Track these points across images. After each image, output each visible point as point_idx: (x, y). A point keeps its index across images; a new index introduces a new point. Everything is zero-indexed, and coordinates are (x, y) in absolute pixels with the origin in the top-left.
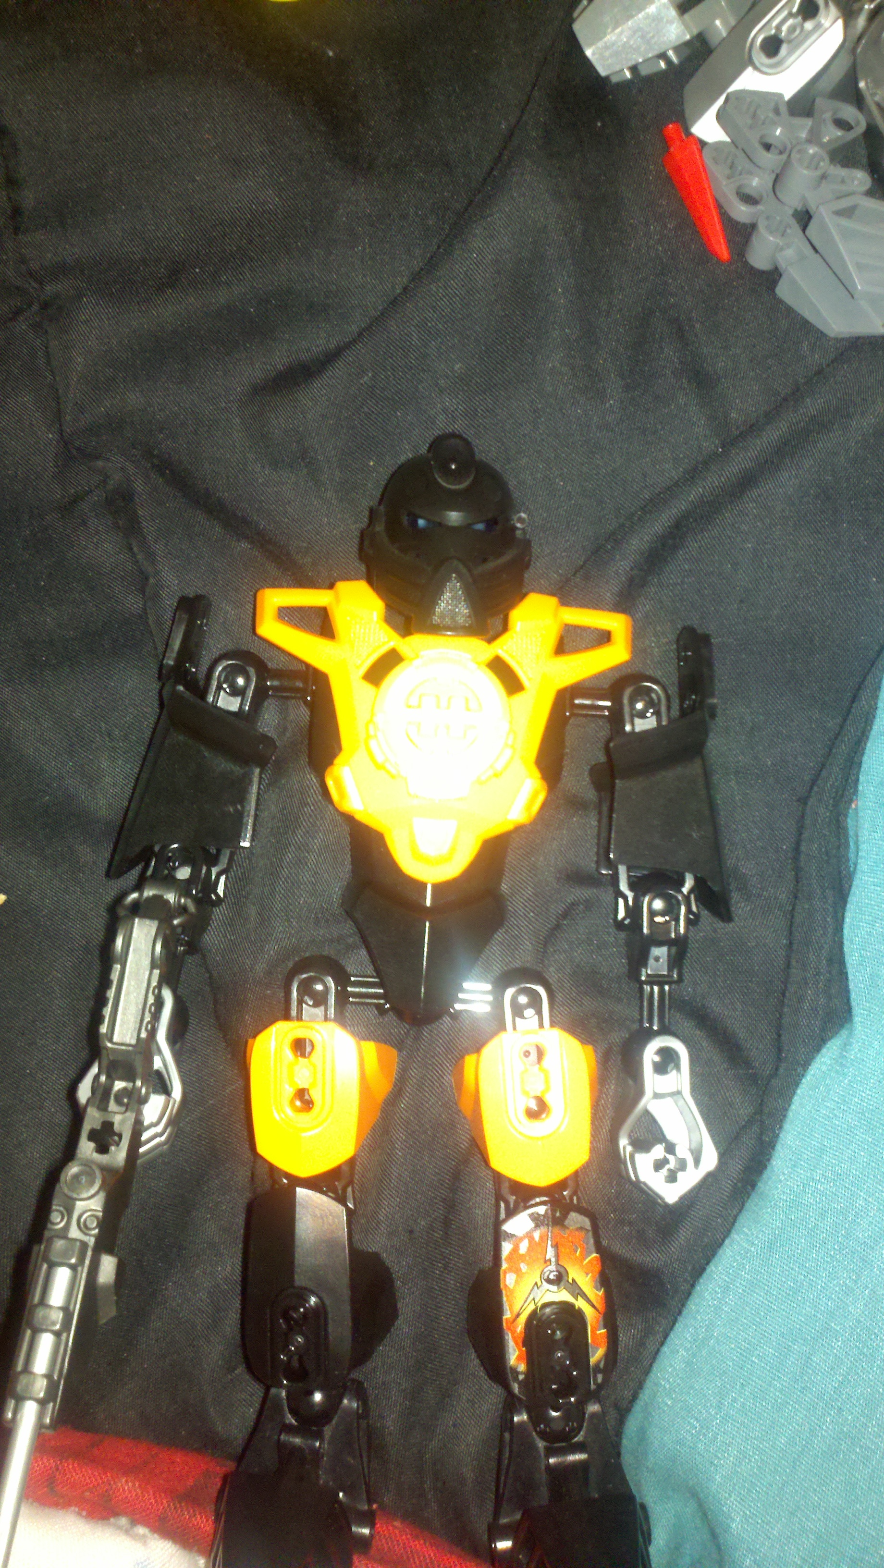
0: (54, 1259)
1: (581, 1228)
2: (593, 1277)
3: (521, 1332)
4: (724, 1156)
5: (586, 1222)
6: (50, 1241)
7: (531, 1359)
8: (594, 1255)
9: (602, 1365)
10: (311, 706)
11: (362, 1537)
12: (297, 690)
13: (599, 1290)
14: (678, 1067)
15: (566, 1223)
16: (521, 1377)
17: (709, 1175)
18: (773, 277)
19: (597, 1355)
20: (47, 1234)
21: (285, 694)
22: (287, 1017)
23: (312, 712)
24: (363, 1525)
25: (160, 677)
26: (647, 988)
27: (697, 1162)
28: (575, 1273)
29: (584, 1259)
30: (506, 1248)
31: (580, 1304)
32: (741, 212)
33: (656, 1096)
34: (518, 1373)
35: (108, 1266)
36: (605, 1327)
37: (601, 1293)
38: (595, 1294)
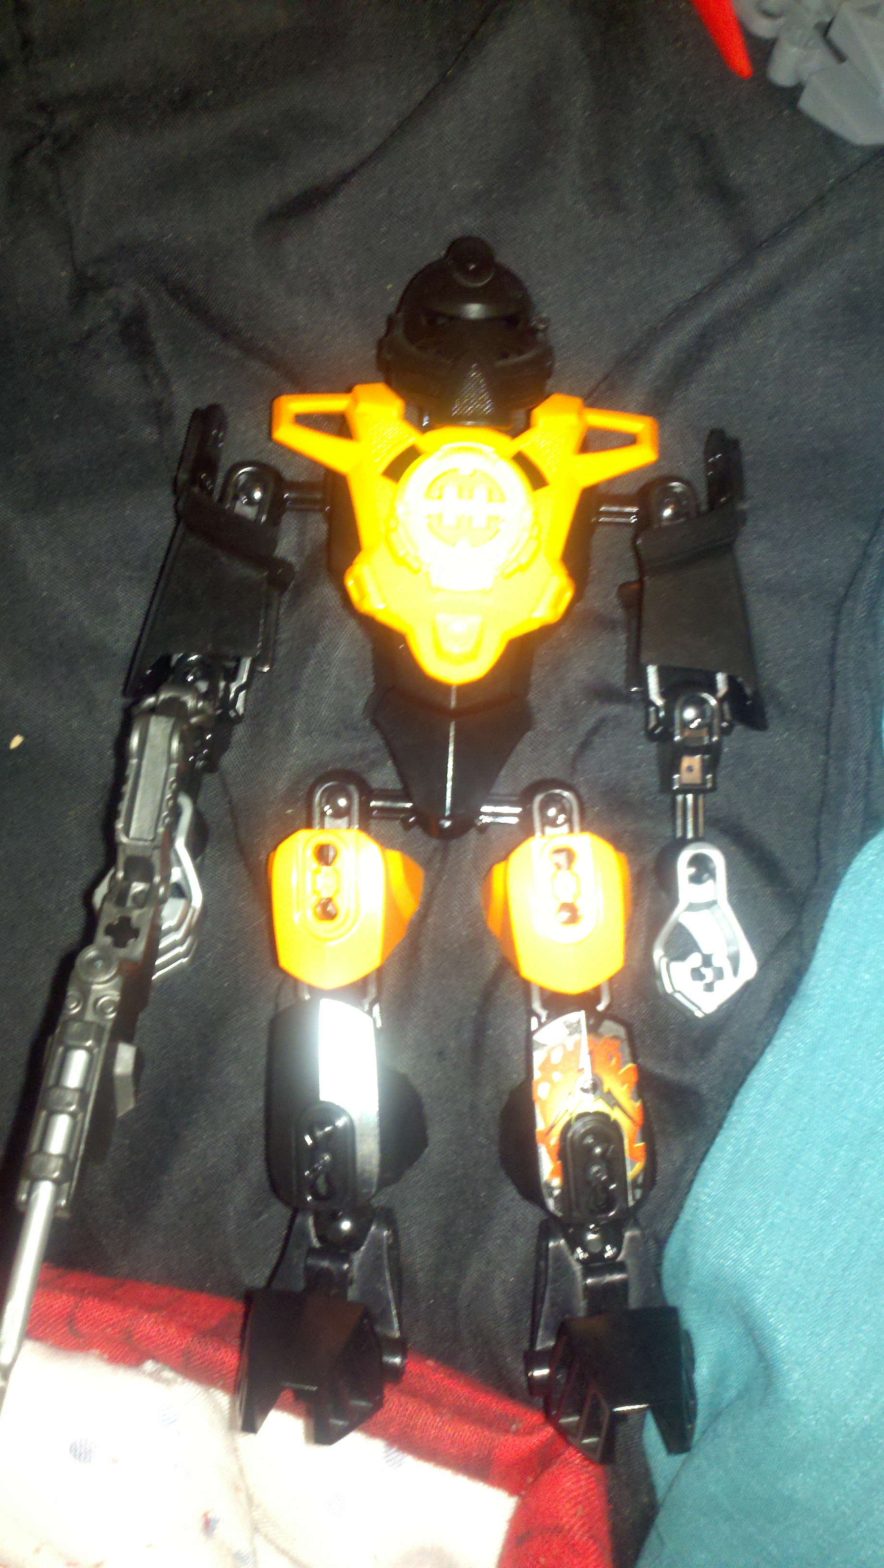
0: (71, 1042)
1: (616, 1037)
2: (629, 1087)
3: (554, 1146)
4: (763, 967)
5: (621, 1031)
6: (66, 1024)
7: (565, 1172)
8: (630, 1065)
9: (640, 1180)
10: (330, 518)
11: (393, 1366)
12: (315, 501)
13: (636, 1101)
14: (713, 875)
15: (601, 1030)
16: (556, 1192)
17: (748, 985)
18: (794, 92)
19: (634, 1169)
20: (62, 1019)
21: (304, 506)
22: (309, 825)
23: (330, 525)
24: (394, 1355)
25: (175, 491)
26: (680, 798)
27: (735, 972)
28: (610, 1083)
29: (620, 1068)
30: (538, 1058)
31: (616, 1114)
32: (762, 28)
33: (692, 907)
34: (552, 1189)
35: (126, 1056)
36: (643, 1140)
37: (638, 1104)
38: (633, 1106)
